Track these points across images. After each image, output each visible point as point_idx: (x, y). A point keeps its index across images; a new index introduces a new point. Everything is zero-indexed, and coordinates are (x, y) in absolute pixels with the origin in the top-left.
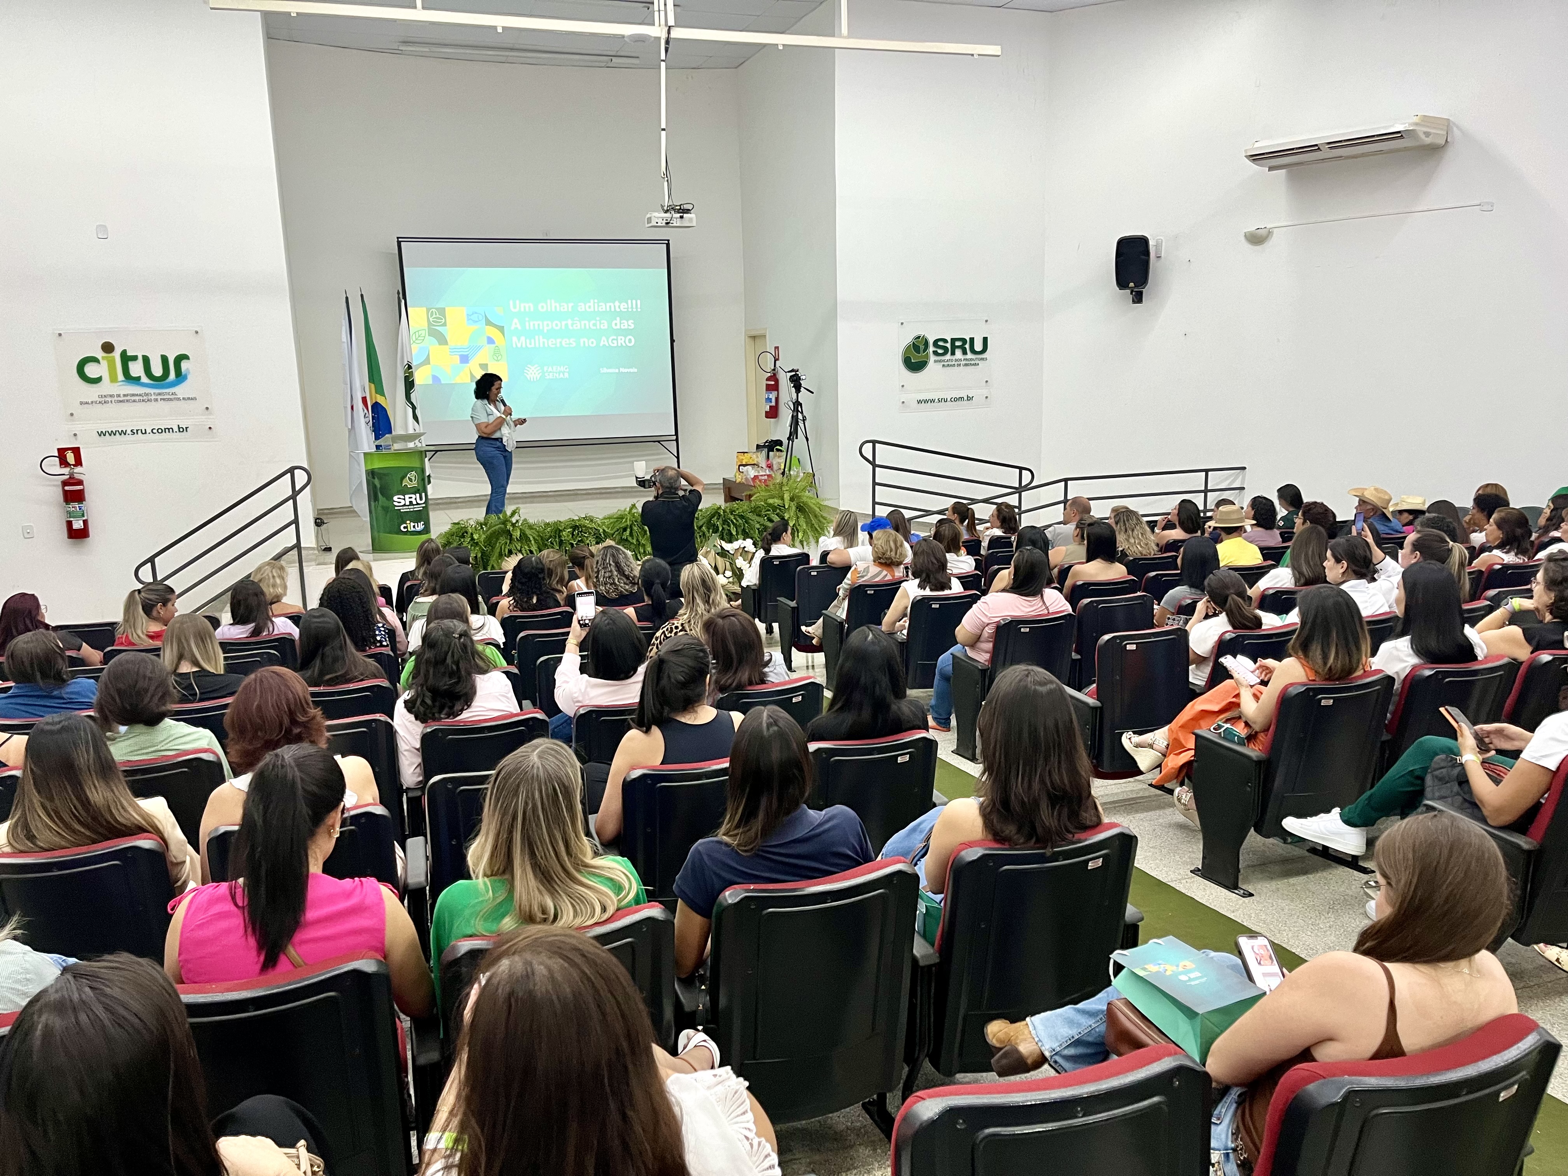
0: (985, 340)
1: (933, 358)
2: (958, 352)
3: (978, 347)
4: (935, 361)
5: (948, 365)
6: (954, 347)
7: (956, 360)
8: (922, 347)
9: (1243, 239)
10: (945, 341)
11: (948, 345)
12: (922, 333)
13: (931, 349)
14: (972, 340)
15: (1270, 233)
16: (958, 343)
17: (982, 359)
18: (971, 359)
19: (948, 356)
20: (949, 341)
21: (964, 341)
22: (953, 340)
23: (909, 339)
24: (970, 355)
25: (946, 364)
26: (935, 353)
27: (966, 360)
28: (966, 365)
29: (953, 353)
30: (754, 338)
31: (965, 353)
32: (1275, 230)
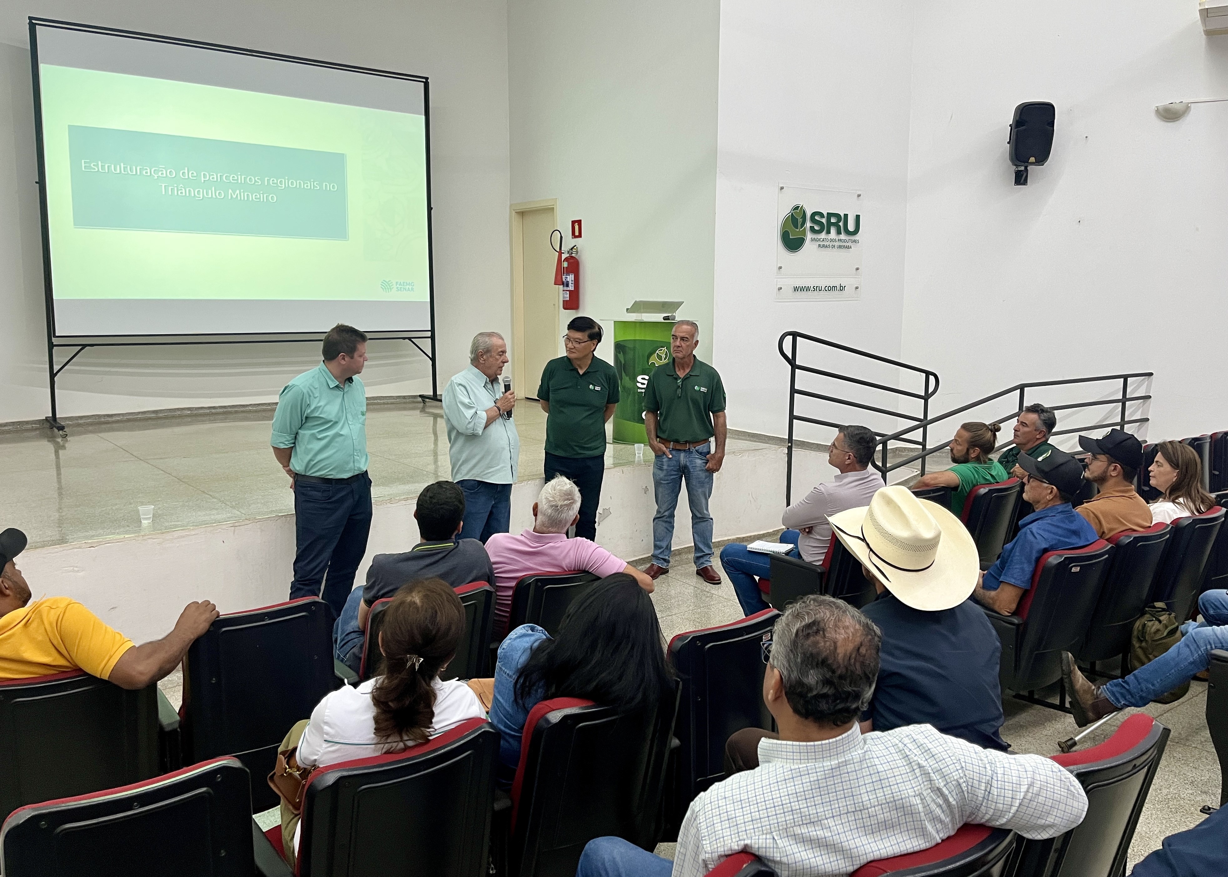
0: (858, 217)
1: (809, 236)
2: (833, 230)
3: (851, 227)
4: (813, 240)
5: (824, 245)
6: (830, 224)
7: (832, 240)
8: (800, 221)
9: (1153, 115)
10: (821, 215)
11: (824, 220)
12: (801, 204)
13: (808, 224)
14: (846, 216)
15: (1187, 109)
16: (833, 220)
17: (855, 241)
18: (845, 241)
19: (823, 235)
20: (825, 215)
21: (837, 216)
22: (830, 215)
23: (786, 211)
24: (843, 236)
25: (822, 243)
26: (812, 229)
27: (840, 240)
28: (840, 247)
29: (828, 232)
30: (522, 214)
31: (839, 233)
32: (1193, 105)
